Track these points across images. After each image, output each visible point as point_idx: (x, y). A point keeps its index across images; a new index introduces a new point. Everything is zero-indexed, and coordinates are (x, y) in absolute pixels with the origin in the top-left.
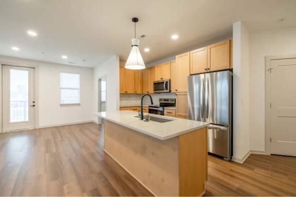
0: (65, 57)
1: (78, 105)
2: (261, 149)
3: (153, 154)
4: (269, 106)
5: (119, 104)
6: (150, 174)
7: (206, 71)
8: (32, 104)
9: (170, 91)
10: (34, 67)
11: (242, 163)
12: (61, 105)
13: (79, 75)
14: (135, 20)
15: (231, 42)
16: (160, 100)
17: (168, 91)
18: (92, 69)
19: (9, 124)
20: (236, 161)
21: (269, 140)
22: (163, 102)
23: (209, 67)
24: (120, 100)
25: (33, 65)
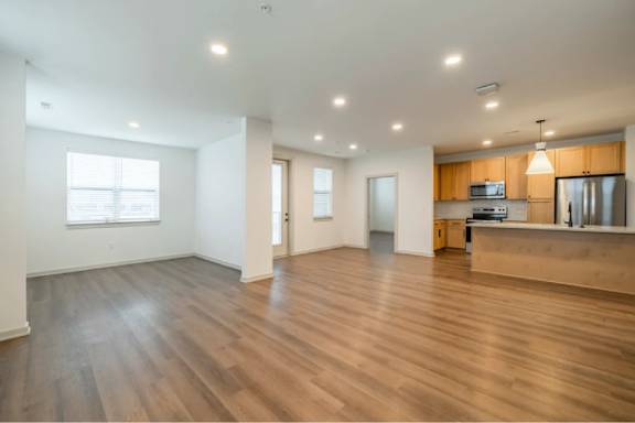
7: (583, 175)
8: (286, 217)
9: (506, 197)
12: (314, 219)
14: (541, 122)
16: (475, 210)
17: (503, 197)
22: (482, 212)
23: (589, 170)
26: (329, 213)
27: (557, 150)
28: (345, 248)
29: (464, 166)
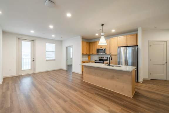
0: (53, 36)
1: (54, 60)
2: (147, 77)
3: (118, 78)
4: (150, 60)
5: (81, 59)
6: (116, 86)
7: (126, 46)
8: (33, 60)
9: (106, 54)
10: (33, 40)
11: (142, 82)
12: (46, 60)
13: (55, 44)
14: (103, 25)
15: (137, 35)
16: (99, 57)
17: (105, 53)
18: (61, 41)
19: (21, 71)
20: (140, 82)
21: (150, 74)
22: (101, 58)
23: (127, 44)
24: (82, 57)
25: (33, 39)
26: (55, 59)
27: (119, 37)
28: (61, 70)
29: (95, 43)
